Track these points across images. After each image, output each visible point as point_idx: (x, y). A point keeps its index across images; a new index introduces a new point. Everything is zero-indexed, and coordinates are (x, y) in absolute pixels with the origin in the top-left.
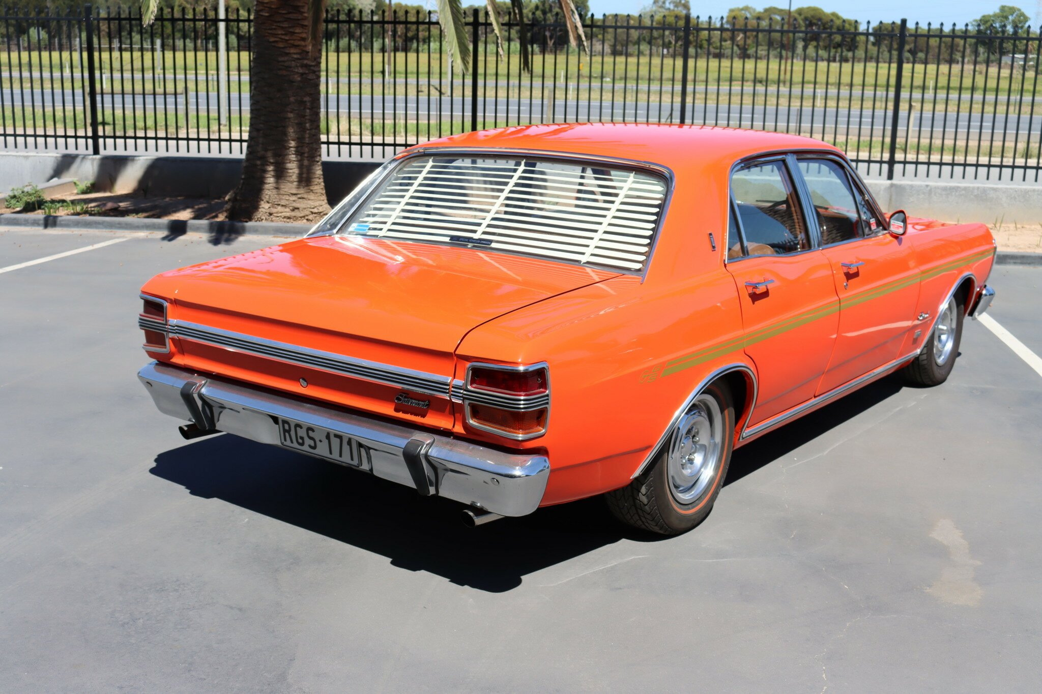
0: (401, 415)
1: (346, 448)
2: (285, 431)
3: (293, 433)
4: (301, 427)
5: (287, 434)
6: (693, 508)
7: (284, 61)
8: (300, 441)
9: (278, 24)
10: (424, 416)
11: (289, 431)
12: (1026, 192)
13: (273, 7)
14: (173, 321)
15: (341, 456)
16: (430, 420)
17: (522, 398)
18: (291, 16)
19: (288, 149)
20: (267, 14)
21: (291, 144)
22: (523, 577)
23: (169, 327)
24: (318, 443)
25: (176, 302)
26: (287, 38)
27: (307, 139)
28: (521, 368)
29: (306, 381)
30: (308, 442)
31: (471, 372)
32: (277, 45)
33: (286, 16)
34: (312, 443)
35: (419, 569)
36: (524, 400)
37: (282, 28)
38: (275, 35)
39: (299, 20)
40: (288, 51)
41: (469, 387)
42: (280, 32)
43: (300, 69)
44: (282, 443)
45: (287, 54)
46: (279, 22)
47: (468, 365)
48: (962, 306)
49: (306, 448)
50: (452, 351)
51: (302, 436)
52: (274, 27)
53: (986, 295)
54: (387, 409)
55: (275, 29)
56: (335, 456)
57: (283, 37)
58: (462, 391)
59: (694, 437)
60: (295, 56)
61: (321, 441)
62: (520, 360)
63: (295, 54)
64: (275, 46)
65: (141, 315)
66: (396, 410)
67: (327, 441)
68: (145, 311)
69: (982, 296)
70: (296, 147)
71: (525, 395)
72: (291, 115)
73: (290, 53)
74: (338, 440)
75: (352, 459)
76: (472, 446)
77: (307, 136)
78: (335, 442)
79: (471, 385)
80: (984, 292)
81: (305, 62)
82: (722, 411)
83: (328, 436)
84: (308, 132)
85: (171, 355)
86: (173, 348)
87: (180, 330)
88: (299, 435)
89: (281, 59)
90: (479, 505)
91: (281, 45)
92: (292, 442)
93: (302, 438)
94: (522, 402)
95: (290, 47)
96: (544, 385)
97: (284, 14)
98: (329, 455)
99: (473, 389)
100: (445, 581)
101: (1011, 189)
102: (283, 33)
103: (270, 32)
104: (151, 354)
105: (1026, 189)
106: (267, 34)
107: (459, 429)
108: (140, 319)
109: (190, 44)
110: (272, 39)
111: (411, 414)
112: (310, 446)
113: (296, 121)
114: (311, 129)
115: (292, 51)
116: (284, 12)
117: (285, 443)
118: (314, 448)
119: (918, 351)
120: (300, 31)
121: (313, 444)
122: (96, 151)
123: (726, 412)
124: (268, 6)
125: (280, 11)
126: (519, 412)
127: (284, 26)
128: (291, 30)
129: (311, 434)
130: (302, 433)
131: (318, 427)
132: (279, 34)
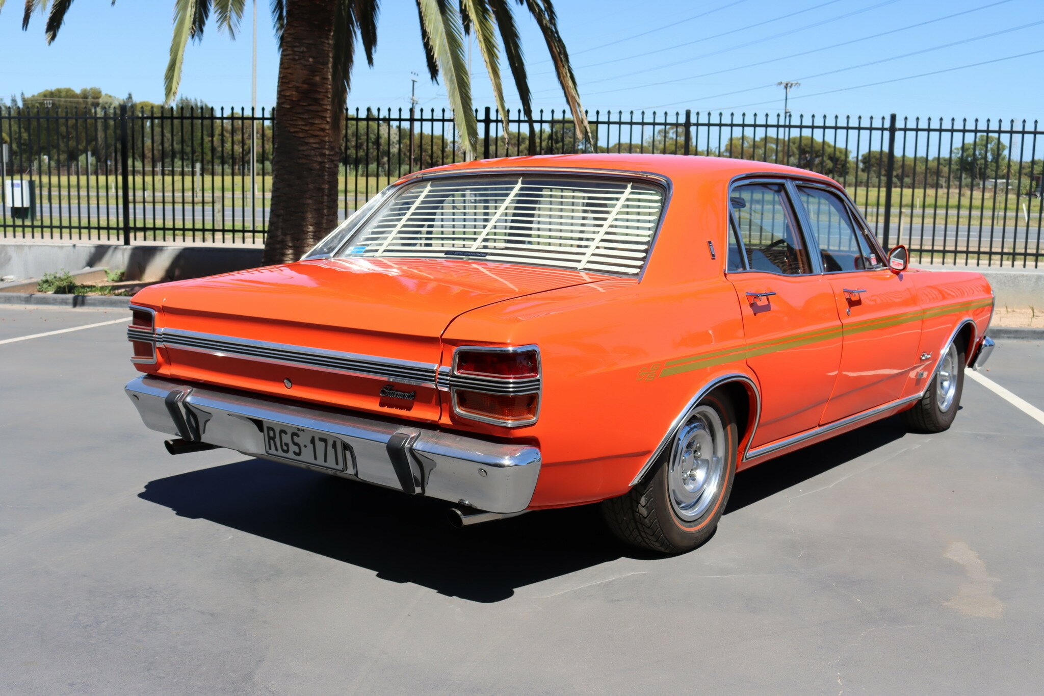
0: (386, 410)
1: (331, 451)
2: (270, 438)
3: (277, 440)
4: (286, 433)
5: (272, 442)
6: (695, 526)
7: (304, 151)
8: (285, 448)
9: (299, 116)
10: (409, 409)
11: (274, 438)
12: (1016, 277)
13: (294, 99)
14: (160, 330)
15: (325, 461)
16: (418, 412)
17: (511, 381)
18: (311, 108)
19: (306, 234)
20: (288, 106)
21: (309, 228)
22: (515, 590)
23: (157, 336)
24: (303, 448)
25: (164, 310)
26: (307, 128)
27: (324, 225)
28: (511, 349)
29: (290, 382)
30: (293, 448)
31: (458, 356)
32: (296, 135)
33: (306, 108)
34: (296, 449)
35: (406, 581)
36: (513, 383)
37: (303, 119)
38: (296, 126)
39: (318, 111)
40: (306, 141)
41: (456, 373)
42: (300, 123)
43: (319, 157)
44: (267, 452)
45: (307, 144)
46: (299, 113)
47: (455, 349)
48: (963, 354)
49: (290, 455)
50: (439, 336)
51: (287, 442)
52: (295, 118)
53: (986, 346)
54: (372, 405)
55: (296, 120)
56: (320, 461)
57: (303, 127)
58: (448, 378)
59: (695, 452)
60: (314, 146)
61: (305, 446)
62: (508, 341)
63: (314, 143)
64: (295, 136)
65: (130, 327)
66: (382, 405)
67: (312, 445)
68: (135, 323)
69: (983, 347)
70: (314, 232)
71: (514, 378)
72: (310, 201)
73: (309, 143)
74: (323, 444)
75: (337, 464)
76: (459, 438)
77: (325, 221)
78: (320, 446)
79: (458, 370)
80: (984, 343)
81: (324, 151)
82: (724, 427)
83: (313, 441)
84: (325, 217)
85: (158, 366)
86: (160, 359)
87: (168, 338)
88: (284, 441)
89: (302, 148)
90: (467, 502)
91: (301, 135)
92: (277, 450)
93: (287, 445)
94: (511, 385)
95: (309, 137)
96: (535, 369)
97: (305, 106)
98: (313, 461)
99: (459, 374)
100: (433, 592)
101: (1000, 274)
102: (303, 123)
103: (291, 122)
104: (140, 367)
105: (1015, 275)
106: (288, 125)
107: (446, 420)
108: (129, 330)
109: (228, 169)
110: (292, 130)
111: (397, 408)
112: (295, 453)
113: (314, 207)
114: (328, 215)
115: (312, 140)
116: (305, 104)
117: (270, 452)
118: (299, 454)
119: (921, 394)
120: (319, 122)
121: (297, 451)
122: (127, 242)
123: (729, 428)
124: (290, 98)
125: (301, 104)
126: (508, 397)
127: (304, 117)
128: (310, 121)
129: (296, 439)
130: (287, 439)
131: (303, 430)
132: (299, 125)
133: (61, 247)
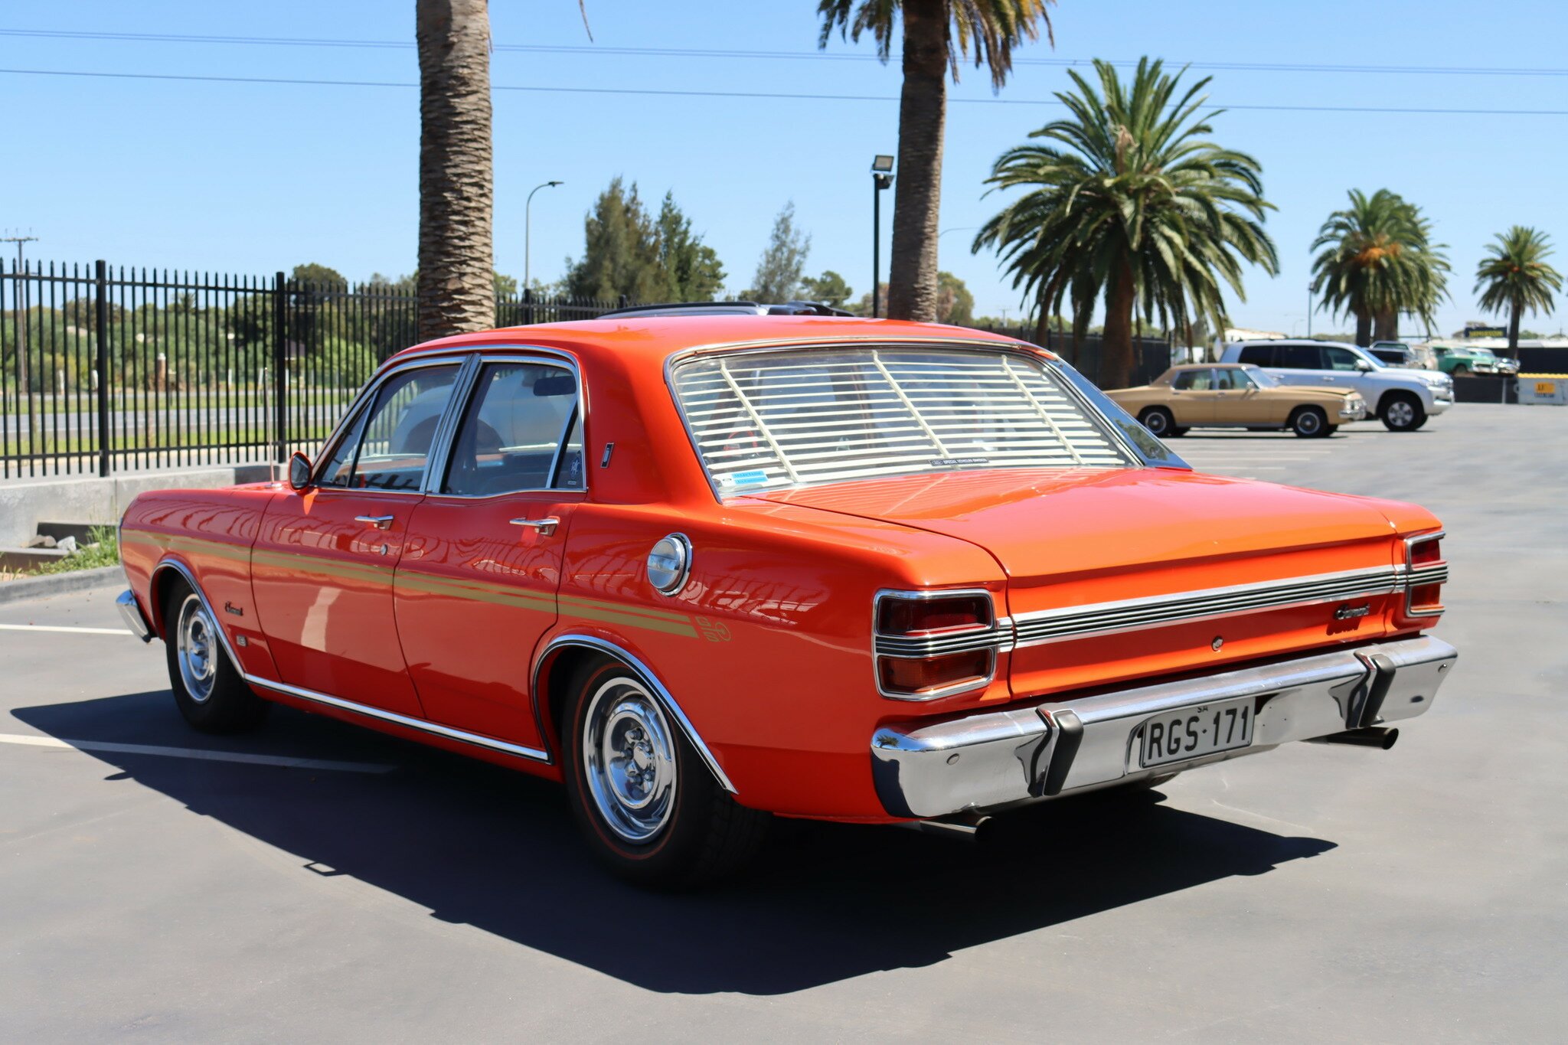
0: (1335, 637)
2: (1154, 740)
3: (1164, 739)
4: (1180, 723)
5: (1155, 746)
8: (1173, 746)
10: (1356, 627)
11: (1158, 741)
14: (1011, 619)
15: (1228, 741)
16: (1365, 629)
23: (1002, 633)
24: (1200, 736)
25: (1008, 585)
29: (1223, 638)
30: (1185, 742)
41: (1412, 568)
44: (1143, 765)
51: (1178, 737)
56: (1221, 745)
58: (1405, 576)
61: (1203, 732)
66: (1329, 633)
67: (1214, 726)
74: (1230, 718)
75: (1243, 738)
78: (1226, 723)
79: (1413, 564)
83: (1217, 719)
86: (995, 674)
88: (1175, 736)
92: (1160, 754)
93: (1177, 741)
99: (1415, 569)
107: (1391, 628)
111: (1345, 631)
112: (1188, 748)
117: (1148, 762)
121: (1192, 743)
129: (1194, 726)
130: (1179, 732)
131: (1206, 709)
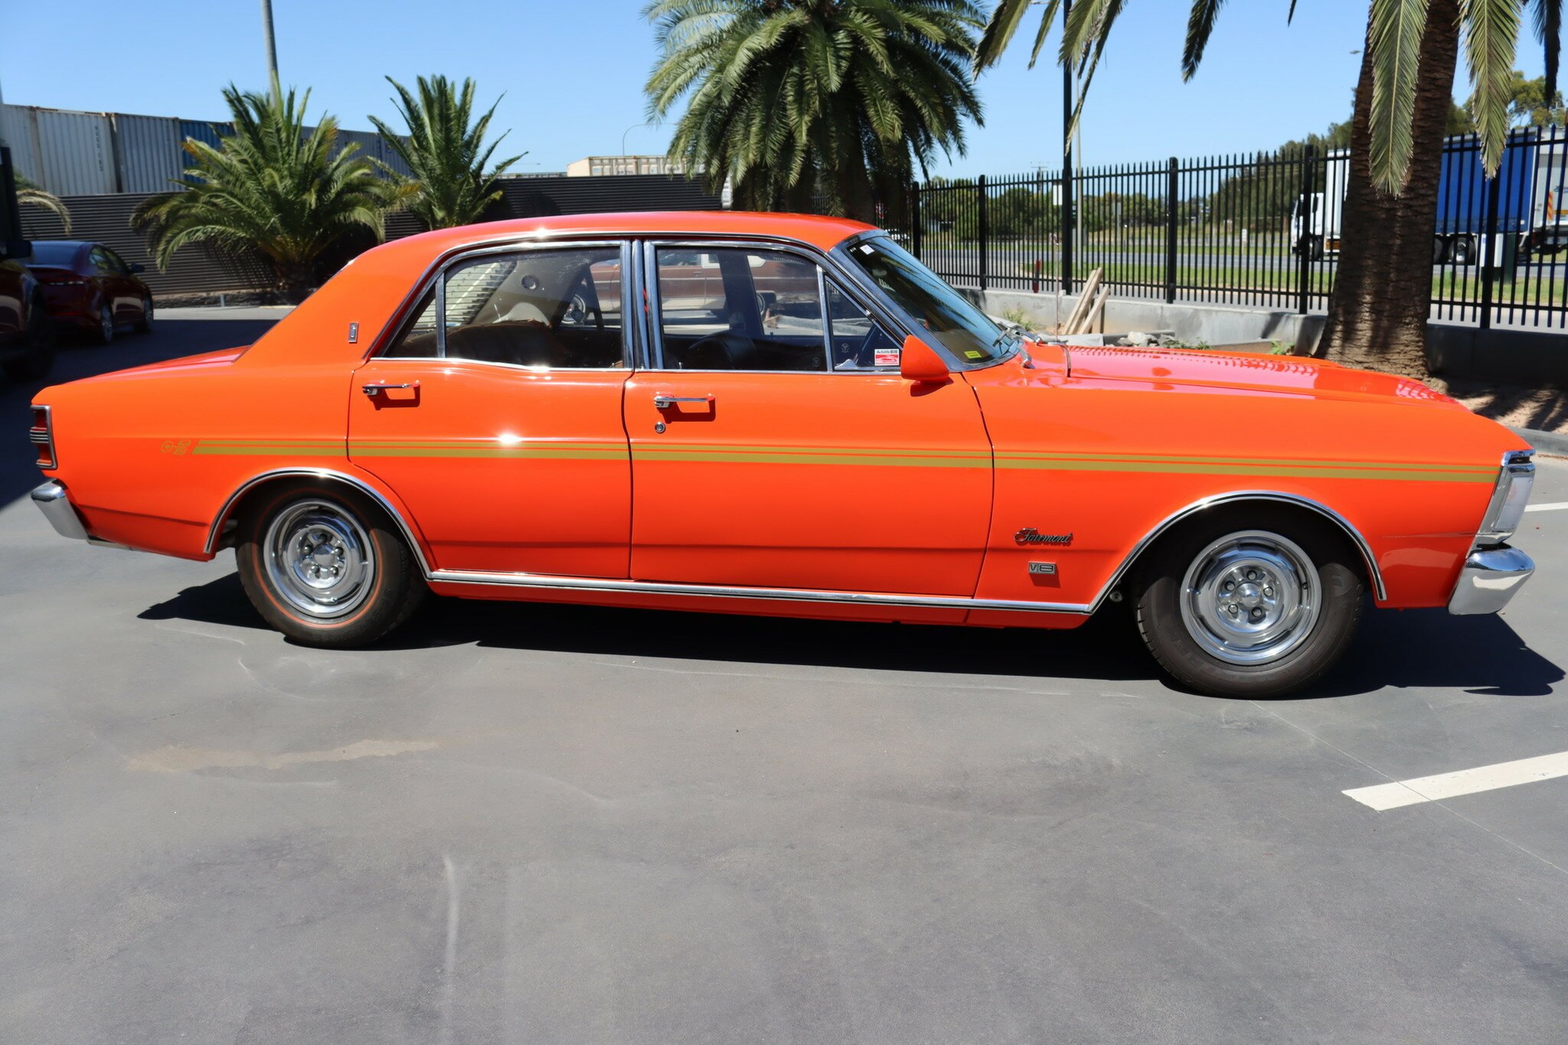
19: (1360, 305)
21: (1365, 298)
27: (1389, 294)
32: (1360, 174)
52: (1360, 152)
55: (1360, 154)
64: (1358, 176)
70: (1372, 303)
72: (1370, 262)
77: (1390, 289)
84: (1392, 284)
113: (1375, 270)
114: (1397, 281)
119: (1087, 607)
122: (1303, 310)
132: (1363, 161)
133: (1242, 314)
